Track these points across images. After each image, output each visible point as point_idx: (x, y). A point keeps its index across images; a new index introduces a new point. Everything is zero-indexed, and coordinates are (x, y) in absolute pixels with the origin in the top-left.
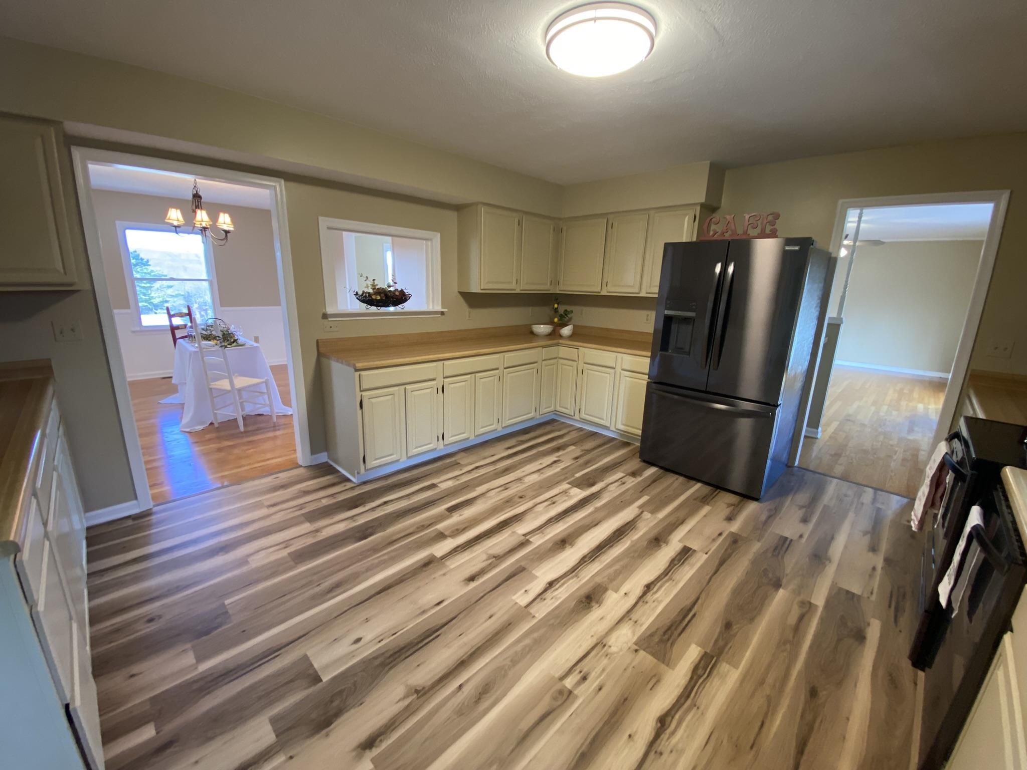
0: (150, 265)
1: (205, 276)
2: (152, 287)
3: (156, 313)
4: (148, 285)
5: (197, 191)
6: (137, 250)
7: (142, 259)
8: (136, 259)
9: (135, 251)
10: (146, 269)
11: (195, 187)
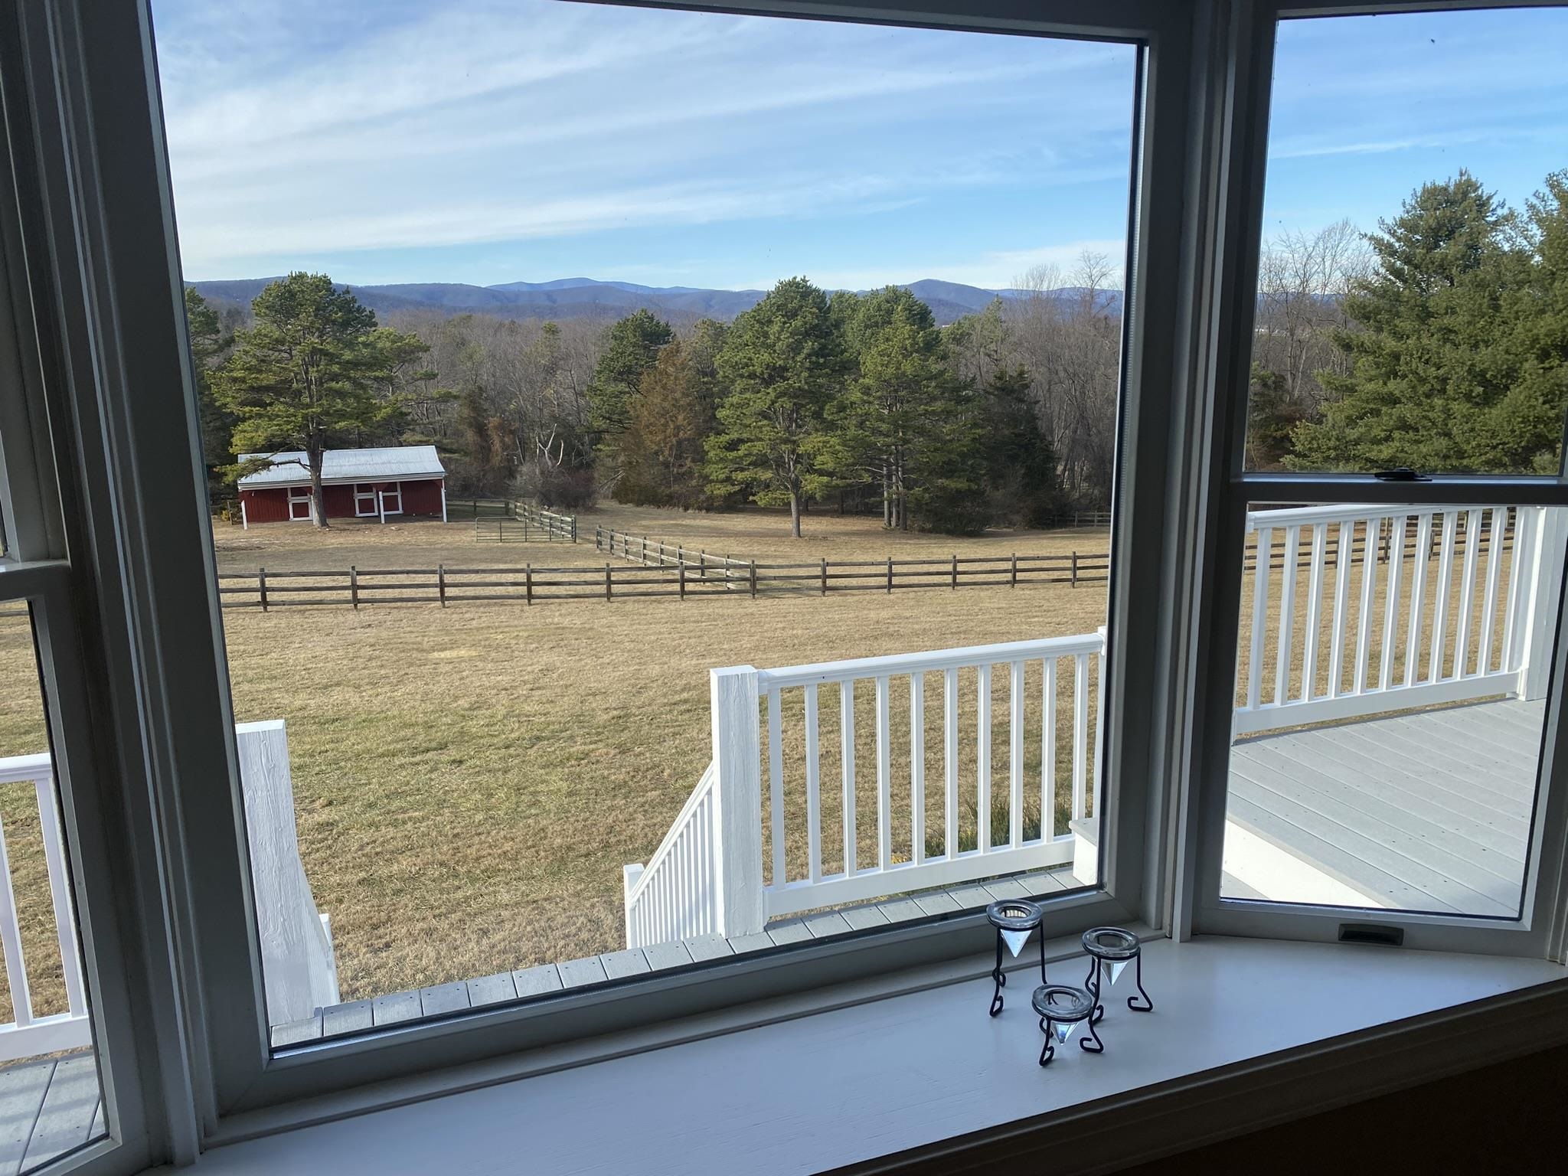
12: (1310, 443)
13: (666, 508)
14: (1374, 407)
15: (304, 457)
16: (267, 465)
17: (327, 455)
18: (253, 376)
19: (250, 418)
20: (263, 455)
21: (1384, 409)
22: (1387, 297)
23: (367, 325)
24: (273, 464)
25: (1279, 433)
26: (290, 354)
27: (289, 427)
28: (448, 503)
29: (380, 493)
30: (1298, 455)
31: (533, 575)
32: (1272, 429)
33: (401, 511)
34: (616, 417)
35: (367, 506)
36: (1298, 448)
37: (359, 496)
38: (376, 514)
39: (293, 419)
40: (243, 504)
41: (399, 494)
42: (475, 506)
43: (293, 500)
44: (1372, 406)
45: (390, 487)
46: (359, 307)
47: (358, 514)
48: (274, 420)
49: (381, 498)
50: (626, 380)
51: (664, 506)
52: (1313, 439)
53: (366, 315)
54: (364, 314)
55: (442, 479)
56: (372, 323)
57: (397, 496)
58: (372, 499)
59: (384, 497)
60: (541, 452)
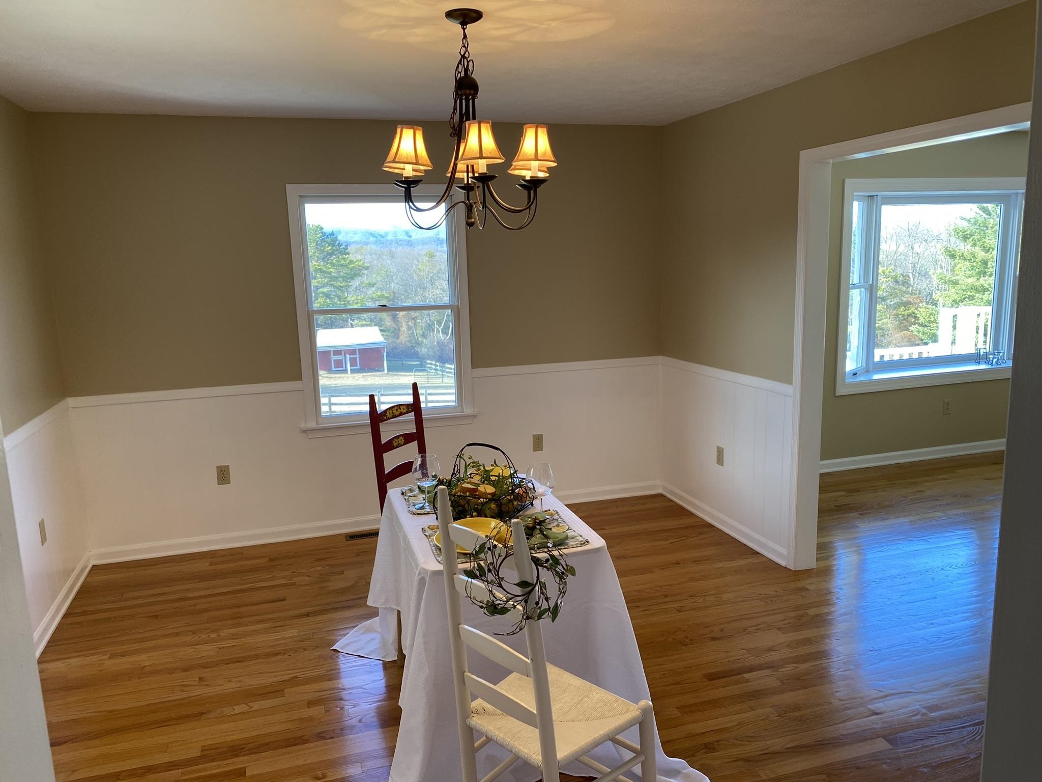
0: (348, 254)
1: (446, 300)
2: (349, 286)
3: (352, 326)
4: (344, 284)
5: (466, 70)
6: (335, 233)
7: (340, 245)
8: (333, 245)
9: (332, 234)
10: (344, 258)
11: (463, 57)
12: (929, 317)
14: (971, 294)
17: (320, 333)
21: (977, 295)
22: (978, 224)
23: (344, 254)
25: (906, 312)
28: (388, 361)
29: (348, 356)
30: (922, 325)
32: (902, 310)
33: (358, 367)
35: (339, 364)
36: (921, 320)
37: (334, 358)
38: (345, 368)
41: (357, 356)
42: (402, 364)
44: (969, 293)
45: (353, 352)
47: (333, 369)
49: (348, 359)
52: (931, 314)
54: (342, 247)
55: (384, 347)
56: (347, 252)
57: (356, 358)
58: (342, 360)
59: (350, 358)
60: (438, 330)
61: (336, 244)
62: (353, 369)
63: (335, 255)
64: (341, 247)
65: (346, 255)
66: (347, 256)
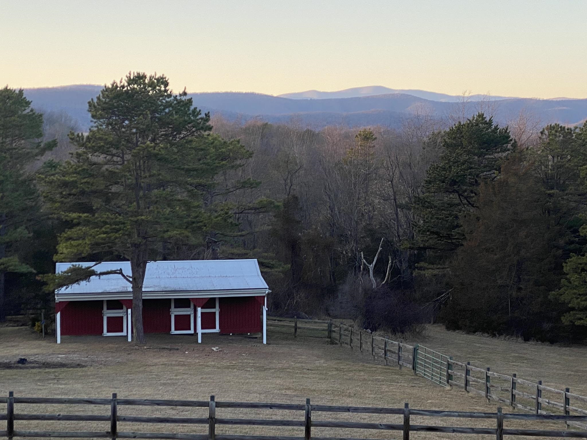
13: (503, 337)
15: (126, 267)
16: (87, 274)
17: (152, 267)
18: (85, 180)
19: (78, 224)
20: (85, 265)
23: (202, 129)
24: (93, 273)
26: (122, 158)
27: (117, 235)
28: (270, 322)
29: (199, 310)
31: (411, 416)
33: (217, 330)
34: (444, 232)
35: (184, 322)
37: (176, 312)
38: (192, 331)
39: (122, 226)
40: (58, 315)
41: (217, 311)
42: (296, 328)
43: (108, 314)
45: (210, 303)
46: (195, 108)
47: (173, 331)
48: (102, 227)
49: (199, 315)
50: (457, 192)
51: (500, 334)
53: (202, 119)
54: (200, 116)
55: (264, 297)
56: (208, 126)
57: (215, 313)
58: (189, 316)
59: (202, 313)
60: (366, 269)
61: (190, 112)
62: (205, 333)
63: (187, 130)
64: (198, 118)
65: (205, 131)
66: (207, 133)
